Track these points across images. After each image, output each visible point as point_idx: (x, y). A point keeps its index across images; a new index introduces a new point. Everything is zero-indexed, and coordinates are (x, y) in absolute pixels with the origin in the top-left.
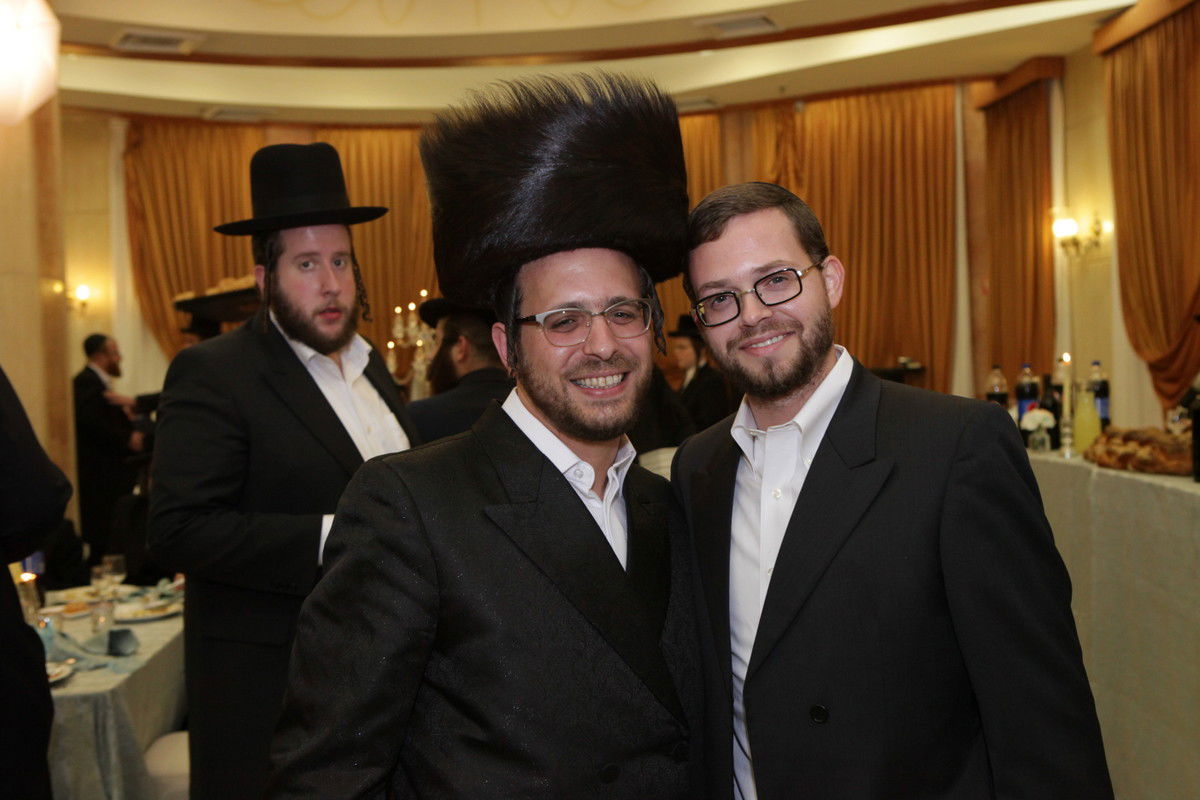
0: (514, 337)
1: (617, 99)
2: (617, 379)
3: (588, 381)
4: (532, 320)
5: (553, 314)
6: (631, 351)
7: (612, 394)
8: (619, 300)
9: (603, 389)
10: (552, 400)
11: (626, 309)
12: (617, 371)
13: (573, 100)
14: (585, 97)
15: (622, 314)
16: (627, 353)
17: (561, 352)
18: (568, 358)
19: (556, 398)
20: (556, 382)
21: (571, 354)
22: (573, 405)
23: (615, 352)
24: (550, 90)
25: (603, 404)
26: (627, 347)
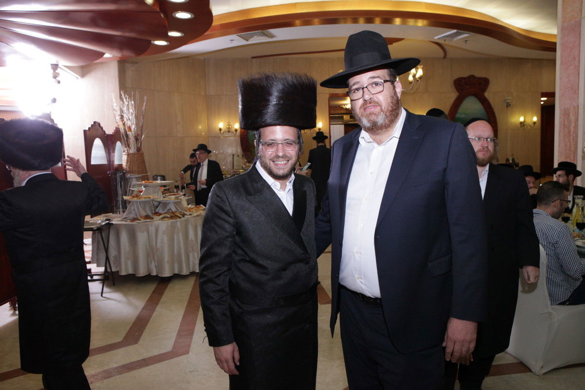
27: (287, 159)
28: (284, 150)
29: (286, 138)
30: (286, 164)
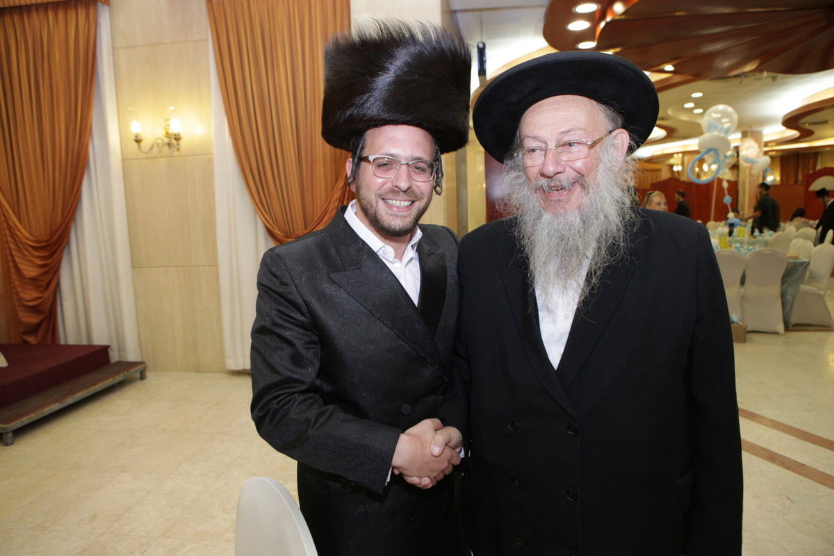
0: (357, 166)
1: (438, 42)
2: (407, 203)
3: (390, 202)
4: (366, 159)
5: (379, 158)
6: (420, 189)
7: (403, 211)
8: (419, 159)
9: (398, 207)
10: (369, 207)
11: (422, 165)
12: (409, 198)
13: (413, 37)
14: (420, 37)
15: (419, 168)
16: (417, 191)
17: (380, 180)
18: (383, 186)
19: (371, 206)
20: (373, 198)
21: (385, 183)
22: (379, 213)
23: (409, 188)
24: (400, 29)
25: (396, 216)
26: (417, 186)
30: (409, 207)
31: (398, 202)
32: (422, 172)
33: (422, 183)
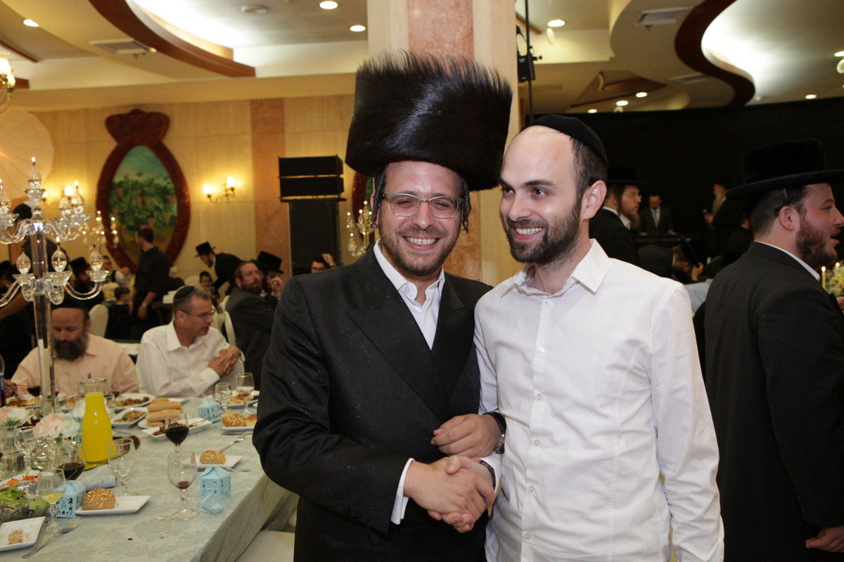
2: (430, 241)
3: (412, 240)
4: (387, 197)
5: (398, 196)
6: (443, 226)
7: (425, 250)
8: (440, 195)
9: (420, 246)
10: (390, 246)
11: (444, 201)
12: (431, 237)
13: (440, 71)
14: (448, 71)
15: (441, 204)
16: (440, 228)
17: (401, 218)
18: (403, 224)
19: (393, 245)
20: (394, 236)
21: (405, 221)
23: (430, 225)
24: (428, 63)
25: (418, 255)
26: (440, 224)
27: (435, 236)
28: (430, 215)
29: (439, 191)
30: (432, 246)
31: (420, 240)
32: (445, 208)
33: (447, 220)
